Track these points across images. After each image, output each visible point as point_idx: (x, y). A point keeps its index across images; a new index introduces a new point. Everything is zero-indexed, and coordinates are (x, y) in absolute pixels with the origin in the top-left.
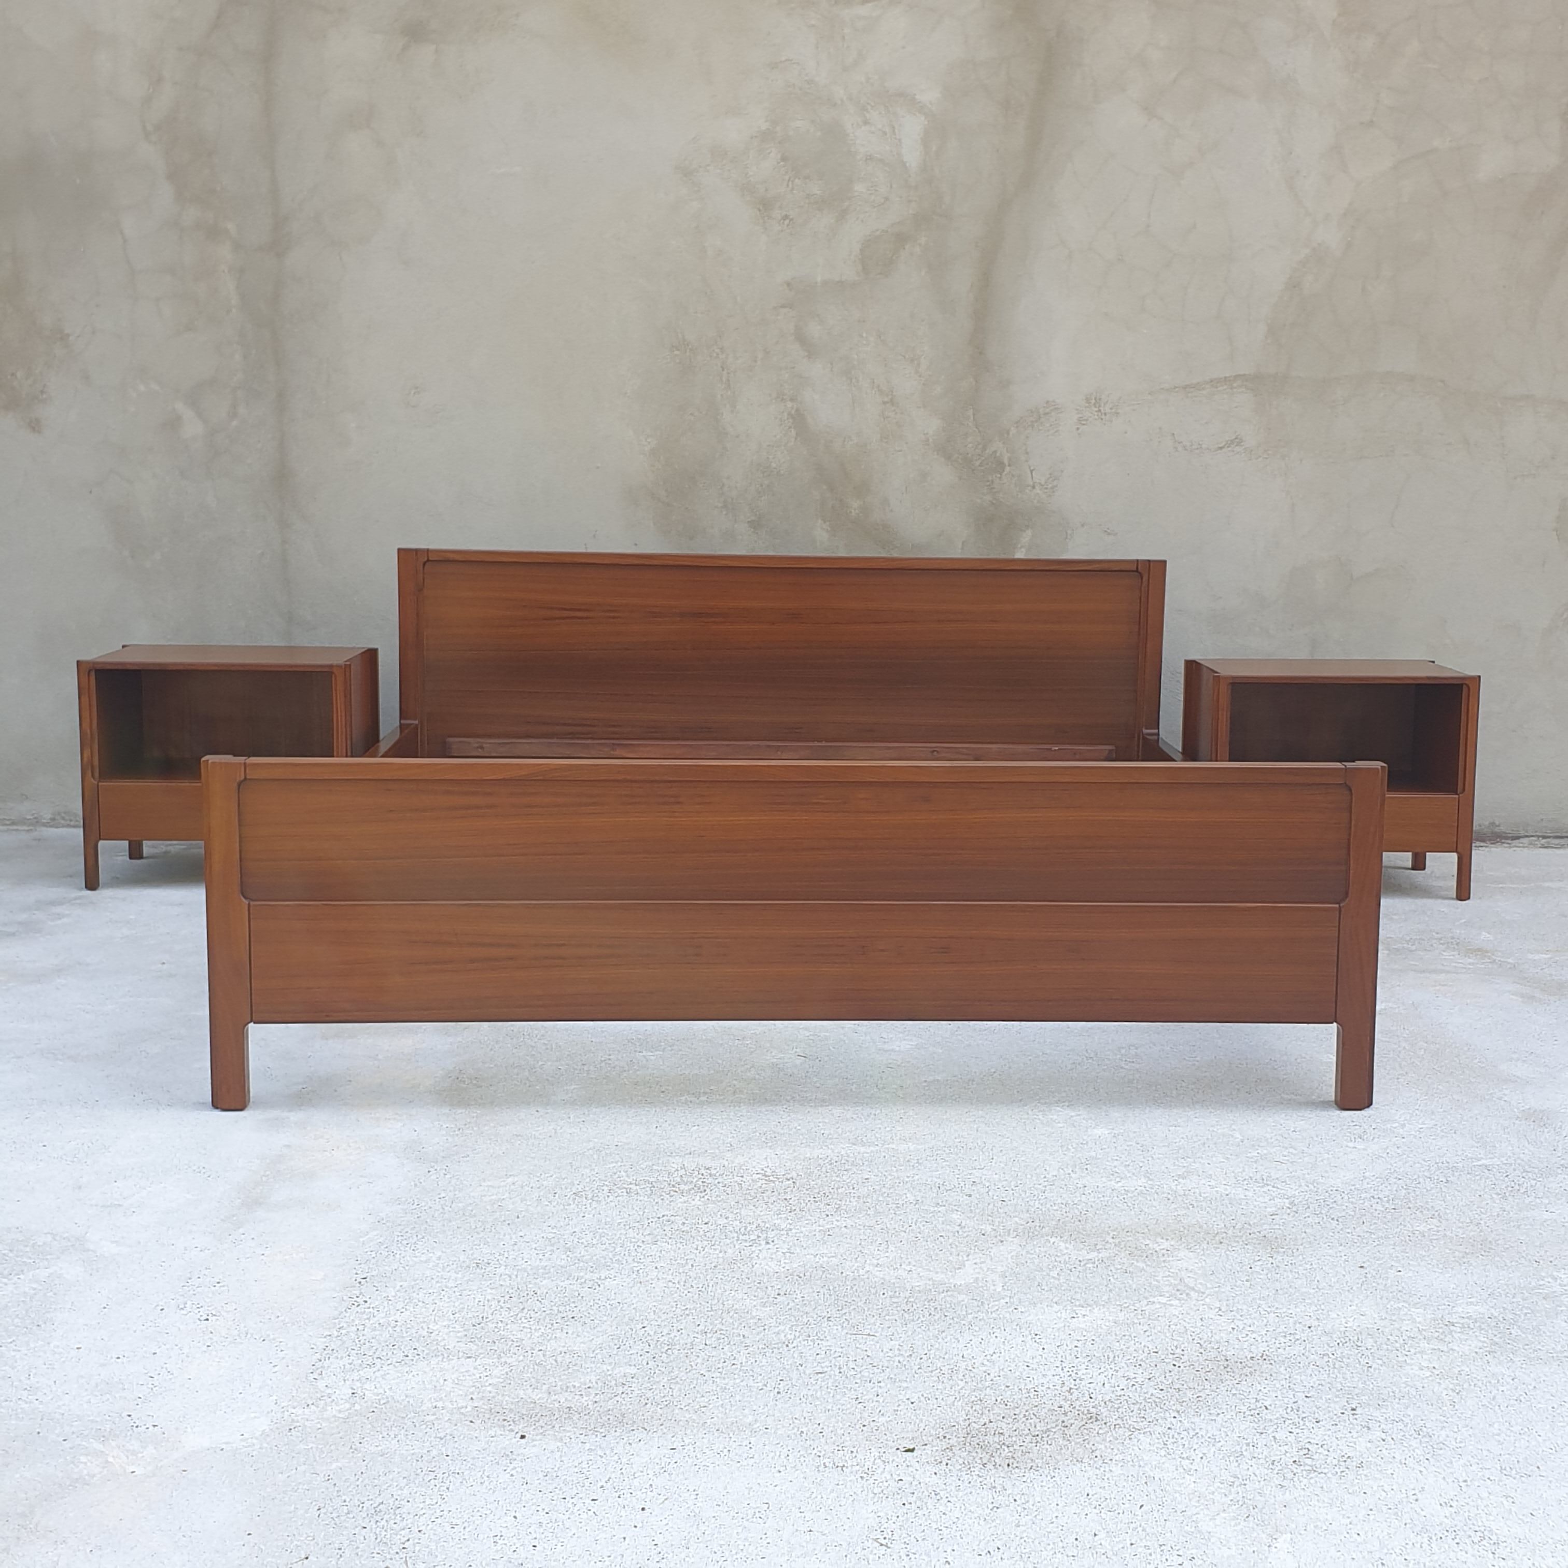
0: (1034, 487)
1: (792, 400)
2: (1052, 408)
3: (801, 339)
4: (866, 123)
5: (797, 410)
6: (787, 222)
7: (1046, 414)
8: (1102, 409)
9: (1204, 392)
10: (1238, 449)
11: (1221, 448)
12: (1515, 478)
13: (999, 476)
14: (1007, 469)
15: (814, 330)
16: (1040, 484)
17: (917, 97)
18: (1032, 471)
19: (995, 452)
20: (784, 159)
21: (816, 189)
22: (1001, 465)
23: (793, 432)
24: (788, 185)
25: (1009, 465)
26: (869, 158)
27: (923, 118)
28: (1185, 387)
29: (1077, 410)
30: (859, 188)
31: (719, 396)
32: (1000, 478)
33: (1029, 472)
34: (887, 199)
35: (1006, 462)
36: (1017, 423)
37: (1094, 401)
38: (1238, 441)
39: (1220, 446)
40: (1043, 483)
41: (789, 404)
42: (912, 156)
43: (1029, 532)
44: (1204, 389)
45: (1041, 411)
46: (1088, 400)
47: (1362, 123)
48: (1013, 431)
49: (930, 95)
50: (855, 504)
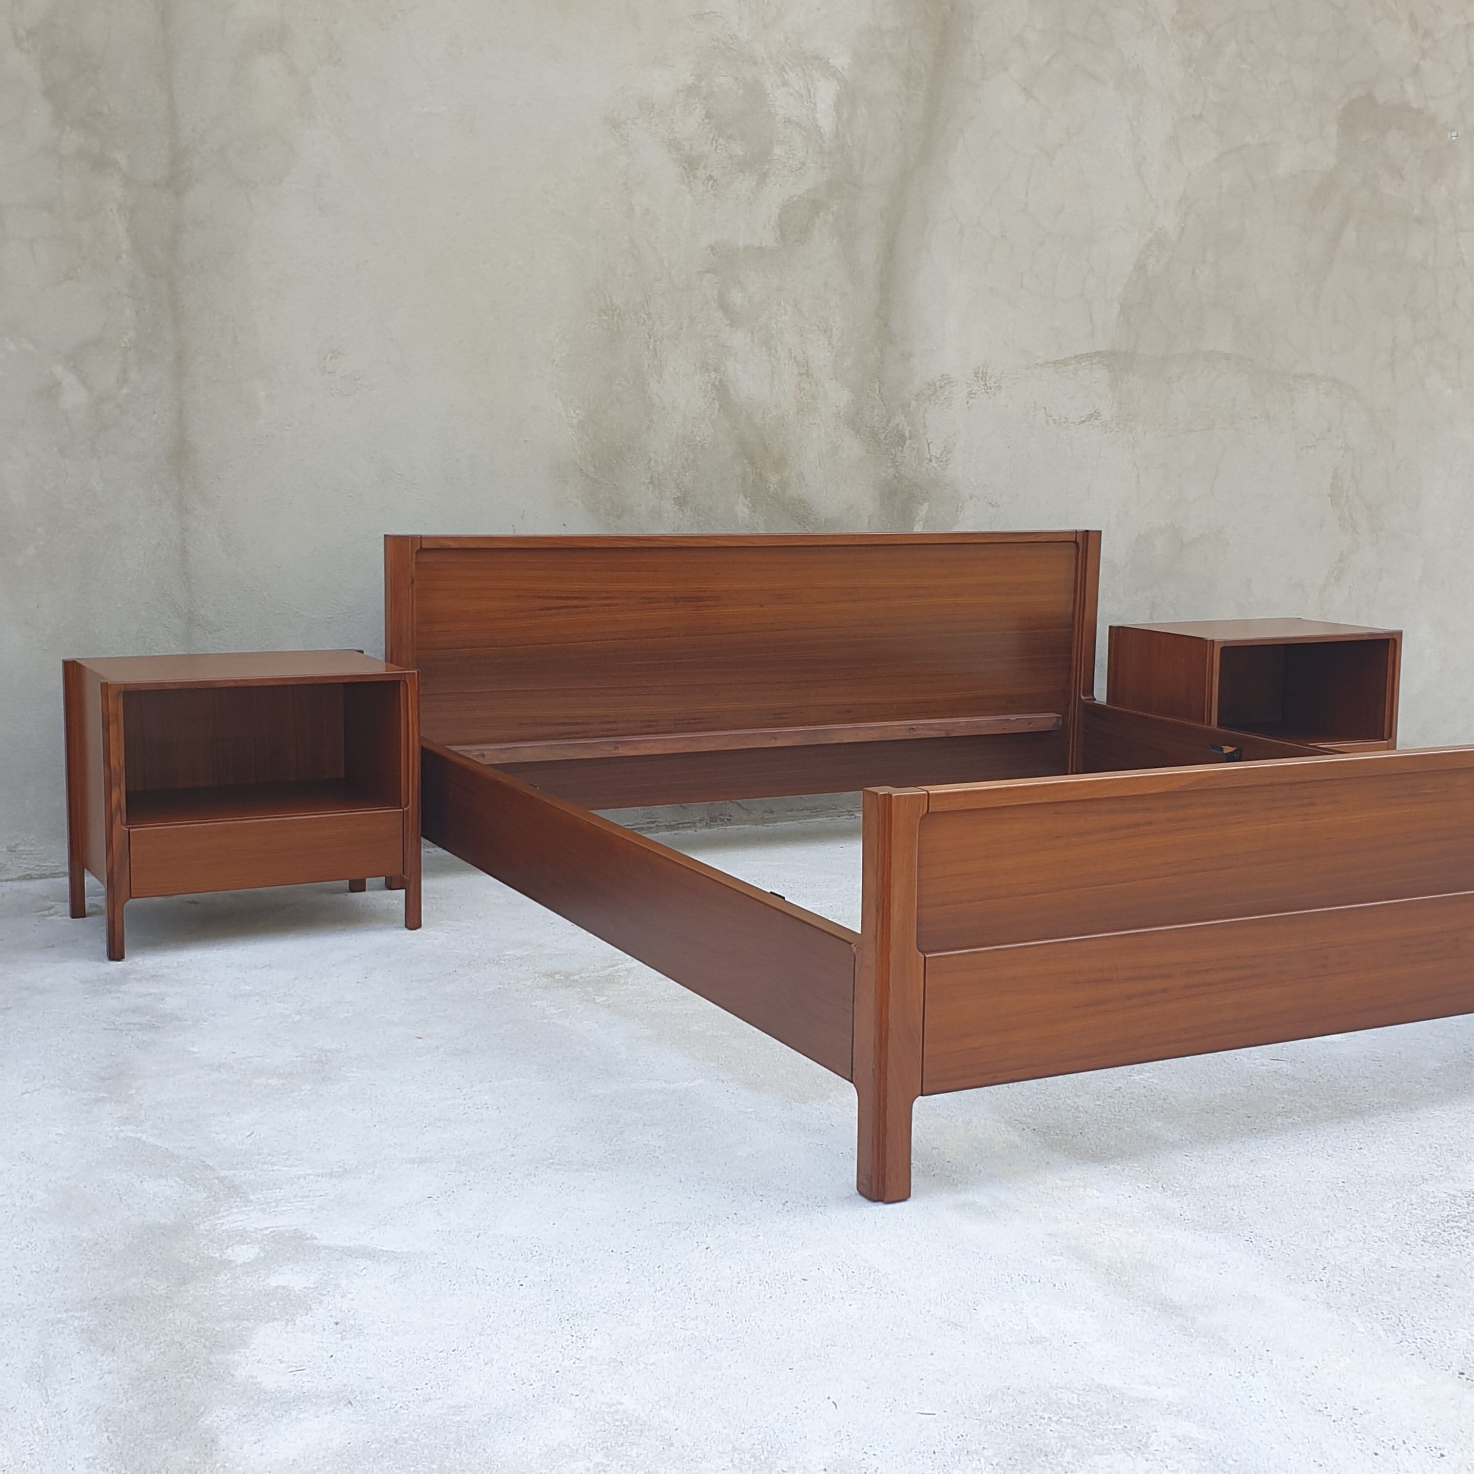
0: (931, 460)
1: (715, 370)
2: (946, 381)
3: (724, 306)
4: (785, 84)
5: (720, 381)
6: (711, 183)
7: (941, 387)
8: (987, 383)
9: (1071, 367)
10: (1097, 422)
11: (1083, 422)
12: (1302, 450)
13: (901, 449)
14: (908, 442)
15: (736, 297)
16: (936, 456)
17: (831, 61)
18: (929, 444)
19: (898, 425)
20: (708, 116)
21: (738, 150)
22: (903, 438)
23: (717, 404)
24: (712, 144)
25: (910, 439)
26: (788, 121)
27: (836, 83)
28: (1055, 362)
29: (967, 383)
30: (778, 151)
31: (646, 365)
32: (902, 451)
33: (926, 446)
34: (803, 164)
35: (907, 435)
36: (917, 396)
37: (981, 375)
38: (1096, 415)
39: (1083, 419)
40: (938, 456)
41: (713, 375)
42: (826, 123)
43: (926, 504)
44: (1069, 364)
45: (938, 384)
46: (976, 374)
47: (1194, 116)
48: (913, 404)
49: (841, 61)
50: (773, 479)
